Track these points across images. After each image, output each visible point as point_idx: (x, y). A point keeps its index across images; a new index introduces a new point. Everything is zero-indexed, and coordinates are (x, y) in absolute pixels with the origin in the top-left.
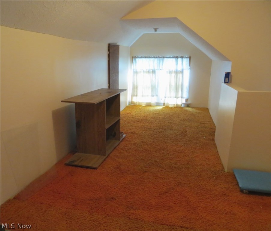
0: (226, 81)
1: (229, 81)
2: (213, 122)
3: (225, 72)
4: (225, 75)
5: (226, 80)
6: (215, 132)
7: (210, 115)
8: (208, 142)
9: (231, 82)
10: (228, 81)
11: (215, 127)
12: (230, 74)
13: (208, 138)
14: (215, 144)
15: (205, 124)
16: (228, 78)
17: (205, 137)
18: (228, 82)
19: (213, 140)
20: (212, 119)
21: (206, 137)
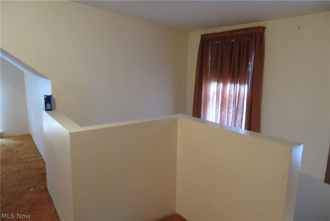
0: (47, 108)
1: (52, 108)
2: (41, 156)
3: (45, 96)
4: (45, 99)
5: (47, 106)
6: (45, 174)
7: (35, 145)
8: (38, 196)
9: (55, 109)
10: (50, 108)
11: (45, 164)
12: (52, 98)
13: (37, 189)
14: (50, 198)
15: (30, 162)
16: (50, 104)
17: (32, 189)
18: (51, 110)
19: (46, 189)
20: (38, 151)
21: (34, 187)
